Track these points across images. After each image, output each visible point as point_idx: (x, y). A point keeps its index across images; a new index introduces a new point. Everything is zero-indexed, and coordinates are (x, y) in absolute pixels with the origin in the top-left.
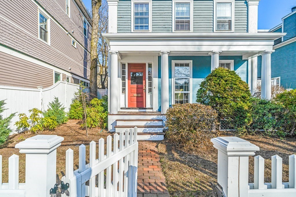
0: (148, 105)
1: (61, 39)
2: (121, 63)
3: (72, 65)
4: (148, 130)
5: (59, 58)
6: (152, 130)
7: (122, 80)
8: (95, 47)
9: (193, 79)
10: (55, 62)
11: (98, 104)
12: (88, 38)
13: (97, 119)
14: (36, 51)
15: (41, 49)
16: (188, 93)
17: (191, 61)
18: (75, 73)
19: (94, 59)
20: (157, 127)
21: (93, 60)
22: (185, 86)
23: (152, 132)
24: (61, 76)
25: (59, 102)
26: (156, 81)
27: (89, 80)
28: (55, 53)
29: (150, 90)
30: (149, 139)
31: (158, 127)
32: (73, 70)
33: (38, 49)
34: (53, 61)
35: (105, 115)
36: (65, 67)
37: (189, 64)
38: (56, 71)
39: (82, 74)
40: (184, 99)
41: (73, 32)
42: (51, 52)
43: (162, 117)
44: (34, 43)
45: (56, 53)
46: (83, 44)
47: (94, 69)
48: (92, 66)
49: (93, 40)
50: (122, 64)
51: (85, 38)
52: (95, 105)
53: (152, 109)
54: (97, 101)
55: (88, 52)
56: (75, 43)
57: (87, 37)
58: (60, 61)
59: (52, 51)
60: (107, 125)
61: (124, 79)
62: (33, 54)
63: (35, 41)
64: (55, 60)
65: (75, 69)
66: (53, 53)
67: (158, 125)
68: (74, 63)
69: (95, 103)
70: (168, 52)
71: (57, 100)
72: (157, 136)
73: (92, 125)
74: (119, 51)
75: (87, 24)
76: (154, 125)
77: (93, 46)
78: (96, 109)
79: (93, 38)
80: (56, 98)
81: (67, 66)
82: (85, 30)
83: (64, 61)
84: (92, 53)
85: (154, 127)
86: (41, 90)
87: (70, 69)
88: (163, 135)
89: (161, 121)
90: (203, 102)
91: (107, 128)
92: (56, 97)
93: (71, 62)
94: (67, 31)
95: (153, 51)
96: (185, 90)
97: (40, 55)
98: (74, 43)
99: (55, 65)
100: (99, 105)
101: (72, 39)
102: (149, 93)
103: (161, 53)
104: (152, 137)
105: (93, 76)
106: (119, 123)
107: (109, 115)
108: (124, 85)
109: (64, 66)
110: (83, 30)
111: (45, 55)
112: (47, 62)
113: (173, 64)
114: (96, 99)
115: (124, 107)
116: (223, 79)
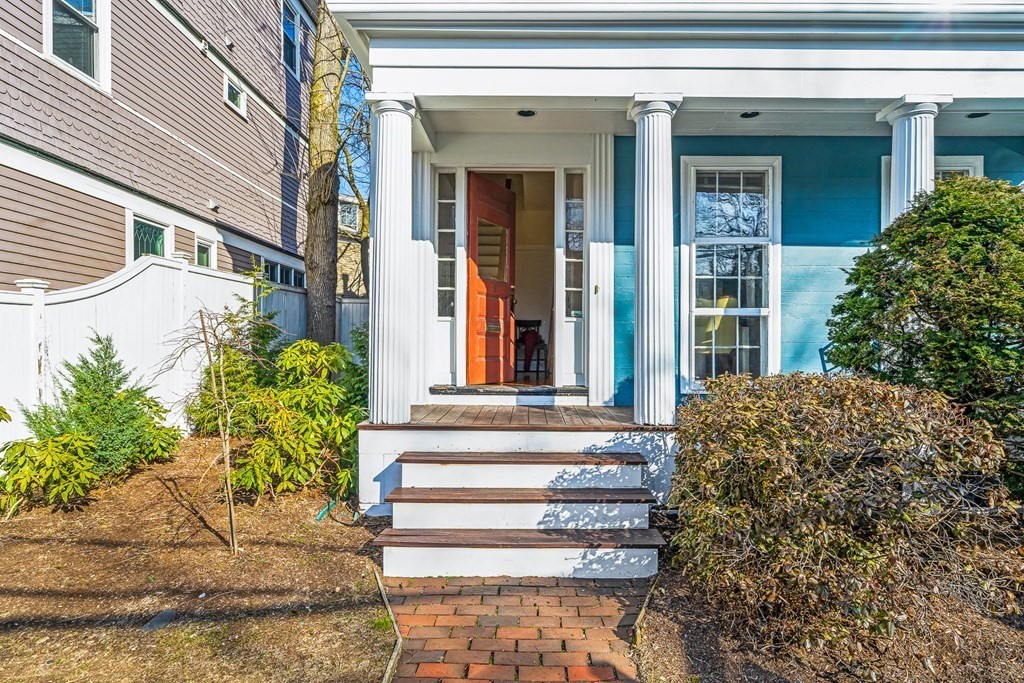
0: (564, 373)
1: (171, 71)
2: (434, 168)
3: (225, 192)
4: (566, 516)
5: (158, 156)
6: (589, 517)
7: (440, 256)
8: (330, 113)
9: (783, 250)
10: (136, 171)
11: (315, 372)
12: (303, 79)
13: (305, 449)
14: (30, 111)
15: (56, 103)
16: (757, 318)
17: (777, 161)
18: (241, 227)
19: (325, 167)
20: (615, 501)
21: (319, 169)
22: (744, 282)
23: (590, 527)
24: (169, 237)
25: (115, 360)
26: (602, 259)
27: (302, 258)
28: (138, 130)
29: (576, 304)
30: (575, 570)
31: (624, 502)
32: (230, 214)
33: (39, 105)
34: (128, 166)
35: (345, 427)
36: (191, 196)
37: (763, 174)
38: (139, 212)
39: (273, 233)
40: (738, 346)
41: (231, 47)
42: (114, 125)
43: (638, 439)
44: (17, 73)
45: (143, 132)
46: (282, 108)
47: (321, 211)
48: (315, 196)
49: (320, 82)
50: (440, 175)
51: (290, 79)
52: (302, 374)
53: (582, 391)
54: (312, 352)
55: (301, 140)
56: (242, 98)
57: (298, 77)
58: (163, 168)
59: (119, 119)
60: (355, 478)
61: (446, 246)
62: (13, 125)
63: (21, 65)
64: (137, 162)
65: (238, 211)
66: (125, 131)
67: (621, 484)
68: (233, 184)
69: (303, 363)
70: (672, 104)
71: (106, 347)
72: (622, 554)
73: (277, 479)
74: (415, 98)
75: (297, 19)
76: (602, 485)
77: (320, 109)
78: (300, 395)
79: (320, 72)
80: (99, 340)
81: (201, 194)
82: (289, 46)
83: (183, 170)
84: (315, 140)
85: (601, 502)
86: (39, 297)
87: (215, 209)
88: (655, 552)
89: (636, 464)
90: (864, 367)
91: (352, 496)
92: (103, 336)
93: (219, 177)
94: (200, 38)
95: (596, 99)
96: (744, 305)
97: (50, 131)
98: (234, 95)
99: (135, 186)
100: (318, 376)
101: (226, 78)
102: (568, 314)
103: (637, 110)
104: (591, 562)
105: (319, 240)
106: (414, 477)
107: (365, 428)
108: (447, 275)
109: (185, 194)
110: (282, 44)
111: (81, 135)
112: (93, 168)
113: (686, 173)
114: (309, 342)
115: (448, 382)
116: (1006, 236)
